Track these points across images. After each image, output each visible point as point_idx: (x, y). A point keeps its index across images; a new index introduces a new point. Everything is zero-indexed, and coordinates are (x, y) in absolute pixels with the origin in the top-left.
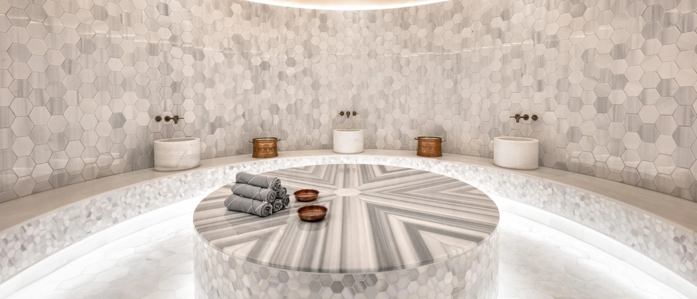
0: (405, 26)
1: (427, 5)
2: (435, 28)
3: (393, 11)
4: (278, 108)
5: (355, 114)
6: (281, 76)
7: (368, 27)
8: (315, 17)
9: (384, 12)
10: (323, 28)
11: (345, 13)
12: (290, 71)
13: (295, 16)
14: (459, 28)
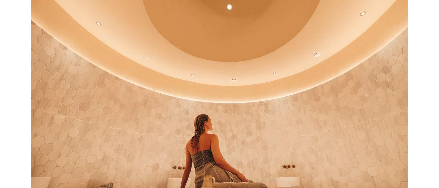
0: (317, 99)
1: (328, 82)
2: (338, 95)
3: (307, 92)
4: (242, 164)
5: (294, 167)
6: (243, 142)
7: (294, 105)
8: (262, 105)
9: (302, 94)
10: (267, 111)
11: (279, 100)
12: (249, 139)
13: (250, 107)
14: (355, 90)
